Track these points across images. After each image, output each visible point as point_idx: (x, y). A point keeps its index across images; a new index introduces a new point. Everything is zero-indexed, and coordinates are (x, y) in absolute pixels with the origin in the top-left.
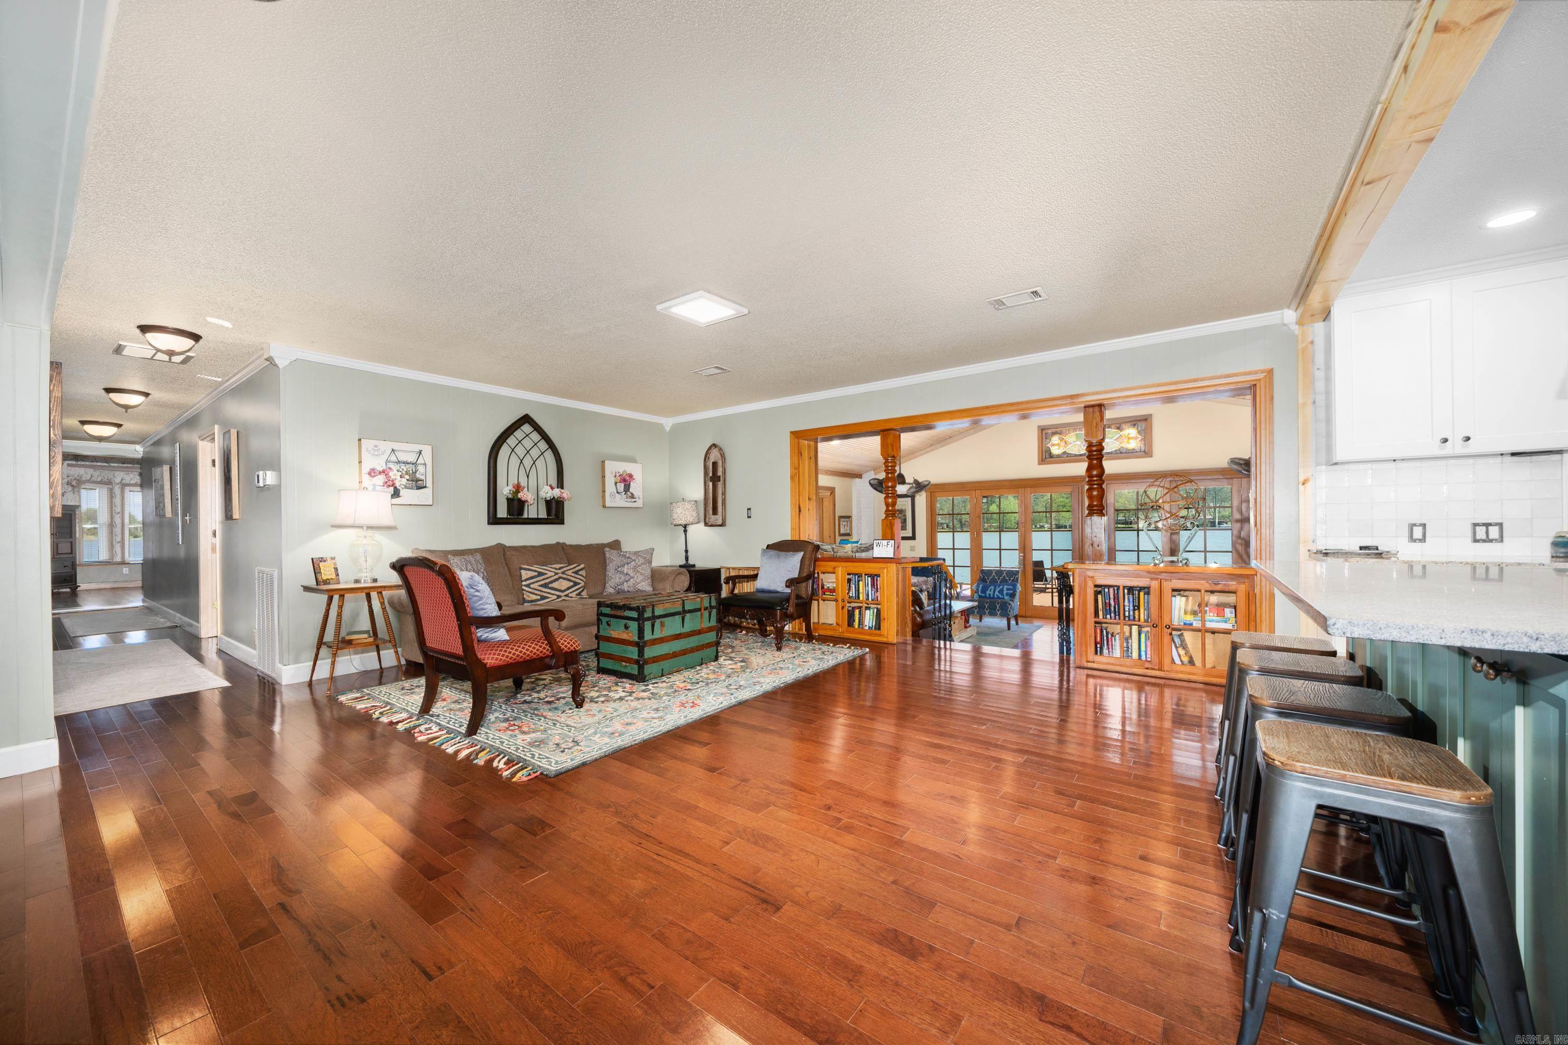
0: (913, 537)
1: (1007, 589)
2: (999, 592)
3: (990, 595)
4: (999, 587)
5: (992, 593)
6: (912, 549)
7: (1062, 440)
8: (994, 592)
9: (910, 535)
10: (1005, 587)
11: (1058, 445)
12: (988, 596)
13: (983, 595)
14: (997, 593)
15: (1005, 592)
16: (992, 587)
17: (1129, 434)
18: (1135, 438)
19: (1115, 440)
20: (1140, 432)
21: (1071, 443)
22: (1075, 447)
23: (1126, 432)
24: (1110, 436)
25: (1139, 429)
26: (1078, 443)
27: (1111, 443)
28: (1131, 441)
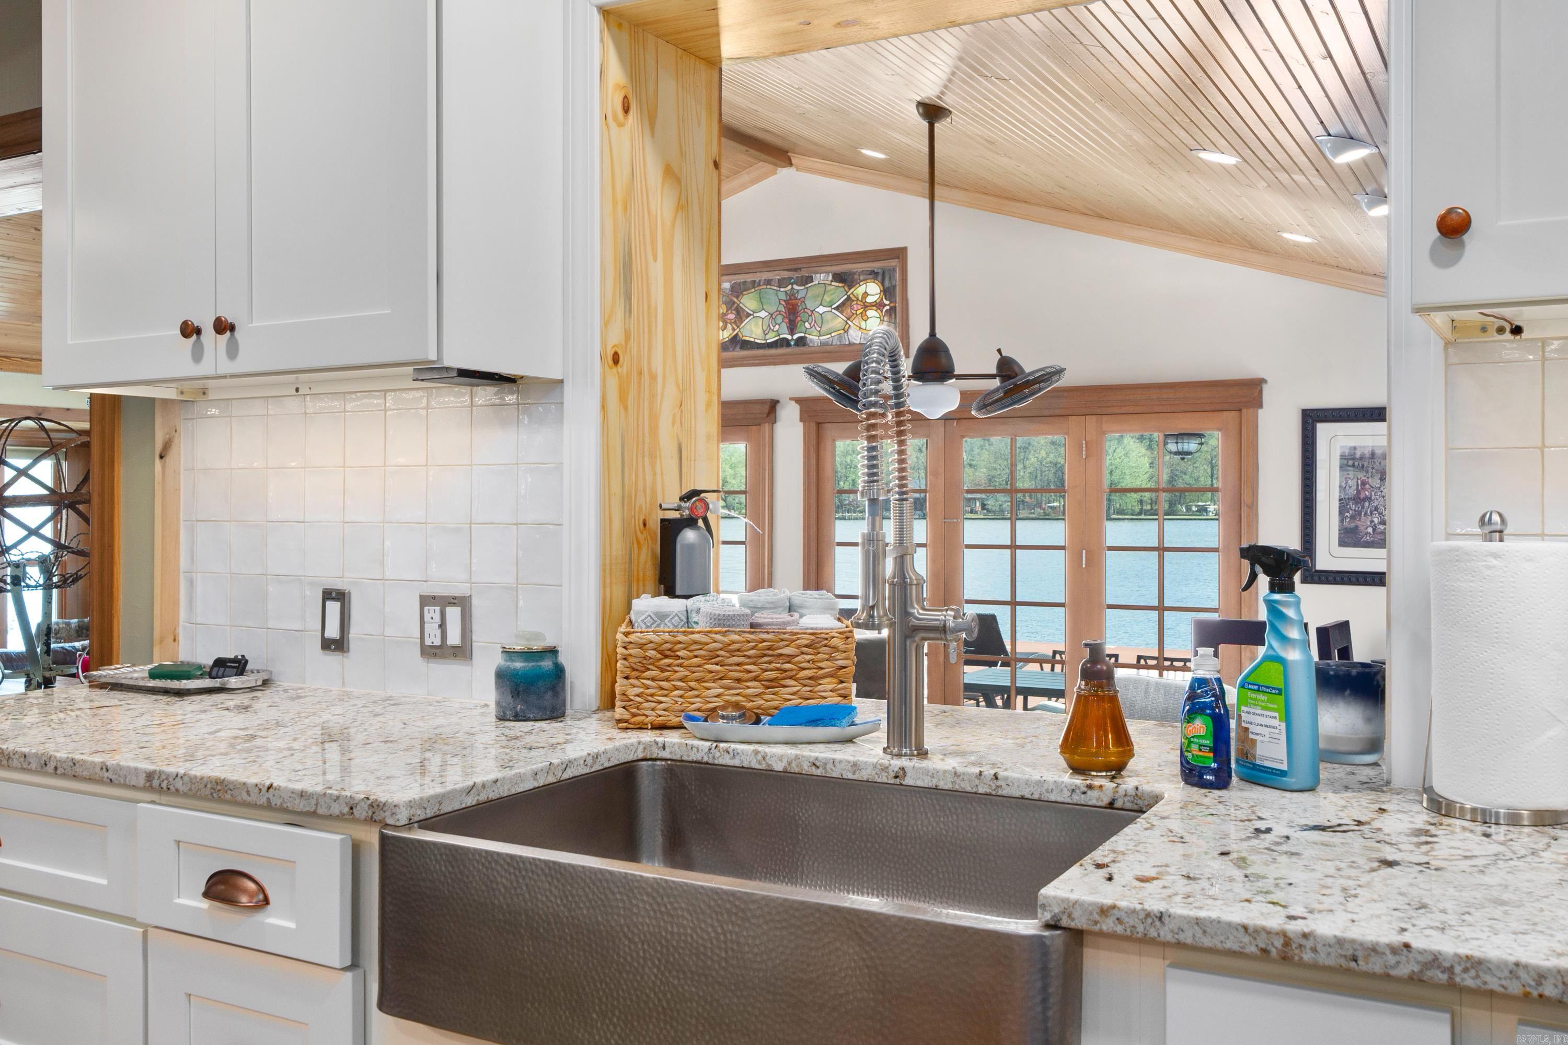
7: (730, 305)
17: (866, 294)
18: (879, 305)
19: (837, 308)
20: (888, 292)
21: (748, 315)
22: (757, 325)
23: (860, 290)
24: (827, 298)
25: (887, 284)
26: (763, 314)
27: (828, 316)
28: (871, 313)
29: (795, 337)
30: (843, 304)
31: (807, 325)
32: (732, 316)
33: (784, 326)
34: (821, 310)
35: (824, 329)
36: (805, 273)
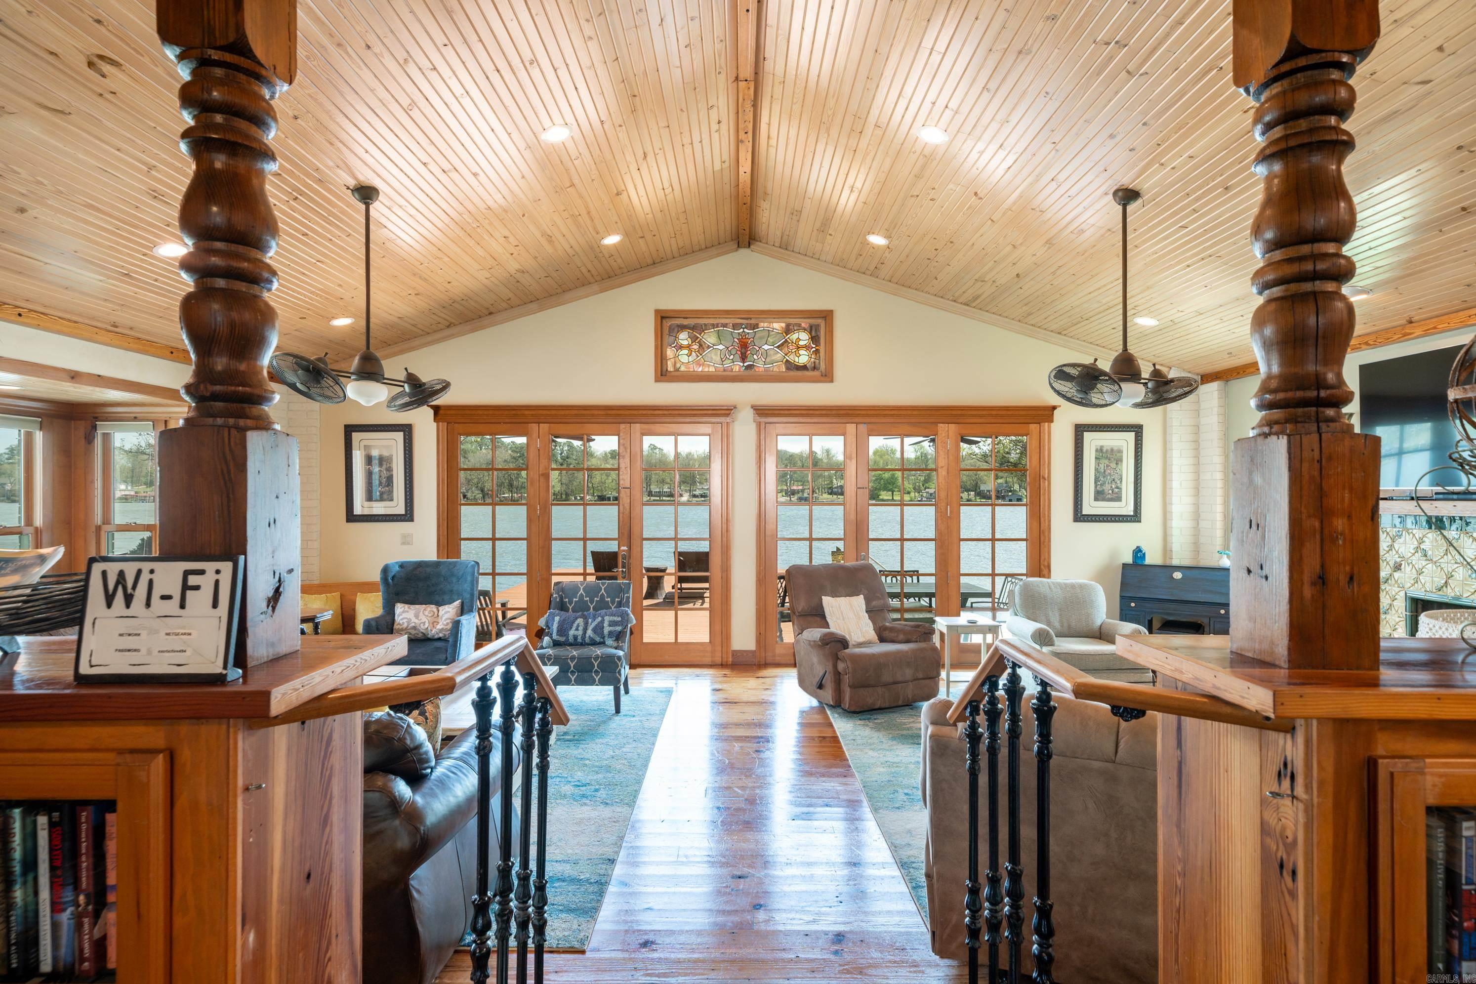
0: (408, 516)
1: (612, 624)
2: (594, 630)
3: (575, 637)
4: (594, 619)
5: (580, 632)
6: (406, 540)
7: (694, 339)
8: (585, 630)
9: (401, 510)
10: (607, 618)
11: (688, 347)
12: (571, 639)
13: (562, 639)
14: (589, 632)
15: (607, 629)
16: (580, 621)
17: (798, 339)
18: (807, 347)
19: (778, 347)
20: (815, 339)
21: (709, 347)
22: (716, 354)
23: (794, 337)
24: (770, 340)
25: (813, 334)
26: (721, 347)
27: (772, 352)
28: (802, 352)
29: (746, 364)
30: (782, 344)
31: (755, 357)
32: (696, 347)
33: (737, 357)
34: (766, 347)
35: (768, 360)
36: (753, 321)
